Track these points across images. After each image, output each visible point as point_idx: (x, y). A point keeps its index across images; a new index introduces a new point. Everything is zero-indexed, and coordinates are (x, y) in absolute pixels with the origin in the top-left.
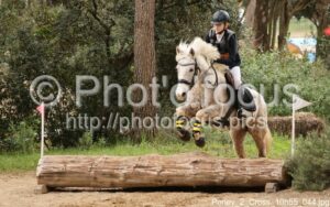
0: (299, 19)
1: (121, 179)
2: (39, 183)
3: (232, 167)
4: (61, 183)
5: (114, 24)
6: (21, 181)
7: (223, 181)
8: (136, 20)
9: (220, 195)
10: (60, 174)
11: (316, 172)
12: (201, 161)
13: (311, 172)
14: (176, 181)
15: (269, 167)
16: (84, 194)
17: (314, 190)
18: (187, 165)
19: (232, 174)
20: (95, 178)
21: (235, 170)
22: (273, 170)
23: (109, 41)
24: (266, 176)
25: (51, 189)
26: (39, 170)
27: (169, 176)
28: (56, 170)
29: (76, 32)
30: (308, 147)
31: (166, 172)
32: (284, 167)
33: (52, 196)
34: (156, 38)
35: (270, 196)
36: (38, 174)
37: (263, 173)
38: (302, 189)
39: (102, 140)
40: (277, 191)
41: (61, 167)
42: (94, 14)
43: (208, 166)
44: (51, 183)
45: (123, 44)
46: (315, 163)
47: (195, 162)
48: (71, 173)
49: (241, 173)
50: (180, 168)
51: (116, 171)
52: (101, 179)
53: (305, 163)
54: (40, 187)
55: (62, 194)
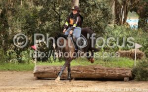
0: (131, 12)
2: (35, 76)
4: (43, 76)
5: (62, 13)
6: (27, 75)
9: (106, 82)
10: (43, 72)
11: (145, 74)
12: (98, 68)
13: (143, 74)
14: (88, 76)
17: (144, 81)
18: (93, 70)
19: (111, 74)
20: (56, 74)
21: (112, 72)
22: (127, 72)
24: (124, 75)
25: (39, 78)
28: (41, 71)
29: (47, 16)
31: (85, 73)
32: (131, 71)
33: (39, 81)
36: (34, 72)
38: (139, 80)
40: (129, 81)
41: (43, 70)
43: (101, 70)
44: (39, 76)
46: (144, 70)
48: (47, 72)
49: (114, 73)
50: (90, 71)
53: (140, 70)
54: (35, 78)
55: (43, 80)
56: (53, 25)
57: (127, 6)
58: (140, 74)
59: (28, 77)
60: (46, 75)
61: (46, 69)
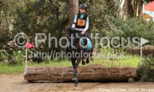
1: (62, 77)
2: (25, 79)
3: (113, 71)
4: (35, 79)
8: (70, 4)
9: (108, 84)
10: (34, 75)
11: (152, 73)
13: (150, 73)
14: (87, 78)
15: (130, 71)
16: (45, 84)
18: (92, 70)
20: (50, 77)
21: (115, 72)
22: (132, 72)
24: (129, 75)
25: (30, 82)
26: (25, 73)
28: (32, 73)
29: (43, 10)
30: (148, 61)
31: (83, 74)
32: (137, 71)
33: (30, 85)
35: (130, 84)
36: (24, 75)
37: (127, 74)
38: (146, 81)
40: (134, 82)
41: (35, 71)
42: (51, 1)
43: (102, 71)
44: (30, 79)
46: (152, 69)
48: (39, 74)
49: (117, 73)
50: (89, 72)
51: (60, 73)
52: (53, 77)
53: (147, 69)
54: (25, 81)
55: (35, 84)
58: (147, 73)
59: (19, 81)
60: (38, 77)
61: (38, 71)
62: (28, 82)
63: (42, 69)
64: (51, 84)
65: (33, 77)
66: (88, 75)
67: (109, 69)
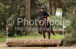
1: (25, 44)
3: (50, 41)
4: (12, 45)
5: (21, 9)
7: (47, 44)
8: (26, 8)
9: (47, 47)
10: (11, 43)
11: (68, 42)
12: (43, 40)
13: (67, 42)
14: (37, 44)
15: (58, 41)
17: (68, 46)
18: (40, 41)
19: (50, 43)
20: (19, 44)
21: (50, 42)
23: (20, 13)
24: (57, 43)
25: (9, 46)
26: (7, 42)
27: (35, 43)
28: (10, 42)
29: (12, 11)
31: (35, 42)
32: (61, 41)
33: (9, 48)
34: (30, 13)
36: (6, 43)
37: (56, 43)
38: (65, 46)
39: (19, 35)
40: (60, 46)
41: (11, 41)
42: (16, 7)
44: (9, 45)
45: (23, 14)
46: (68, 40)
47: (41, 40)
48: (14, 42)
49: (51, 42)
50: (38, 41)
51: (24, 42)
52: (20, 44)
55: (12, 47)
56: (16, 16)
57: (56, 5)
58: (66, 42)
59: (3, 46)
60: (13, 44)
61: (13, 41)
62: (8, 46)
63: (15, 40)
64: (19, 47)
65: (10, 44)
66: (37, 43)
67: (47, 40)
